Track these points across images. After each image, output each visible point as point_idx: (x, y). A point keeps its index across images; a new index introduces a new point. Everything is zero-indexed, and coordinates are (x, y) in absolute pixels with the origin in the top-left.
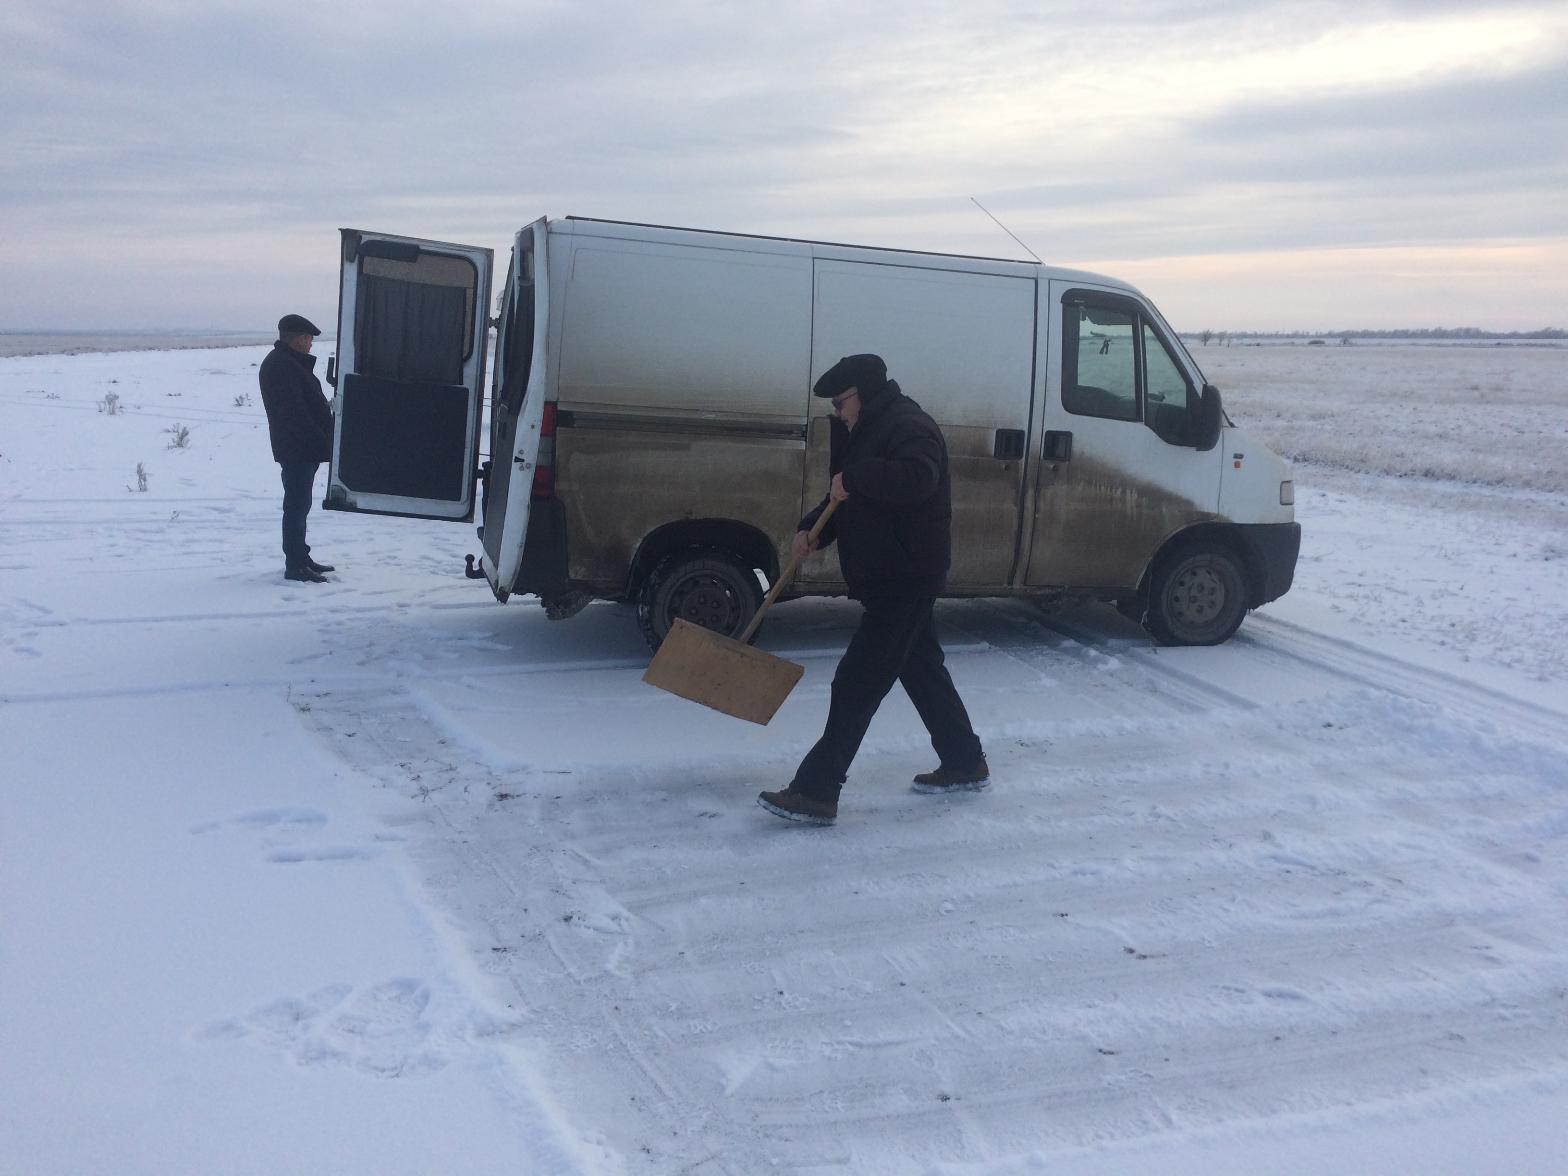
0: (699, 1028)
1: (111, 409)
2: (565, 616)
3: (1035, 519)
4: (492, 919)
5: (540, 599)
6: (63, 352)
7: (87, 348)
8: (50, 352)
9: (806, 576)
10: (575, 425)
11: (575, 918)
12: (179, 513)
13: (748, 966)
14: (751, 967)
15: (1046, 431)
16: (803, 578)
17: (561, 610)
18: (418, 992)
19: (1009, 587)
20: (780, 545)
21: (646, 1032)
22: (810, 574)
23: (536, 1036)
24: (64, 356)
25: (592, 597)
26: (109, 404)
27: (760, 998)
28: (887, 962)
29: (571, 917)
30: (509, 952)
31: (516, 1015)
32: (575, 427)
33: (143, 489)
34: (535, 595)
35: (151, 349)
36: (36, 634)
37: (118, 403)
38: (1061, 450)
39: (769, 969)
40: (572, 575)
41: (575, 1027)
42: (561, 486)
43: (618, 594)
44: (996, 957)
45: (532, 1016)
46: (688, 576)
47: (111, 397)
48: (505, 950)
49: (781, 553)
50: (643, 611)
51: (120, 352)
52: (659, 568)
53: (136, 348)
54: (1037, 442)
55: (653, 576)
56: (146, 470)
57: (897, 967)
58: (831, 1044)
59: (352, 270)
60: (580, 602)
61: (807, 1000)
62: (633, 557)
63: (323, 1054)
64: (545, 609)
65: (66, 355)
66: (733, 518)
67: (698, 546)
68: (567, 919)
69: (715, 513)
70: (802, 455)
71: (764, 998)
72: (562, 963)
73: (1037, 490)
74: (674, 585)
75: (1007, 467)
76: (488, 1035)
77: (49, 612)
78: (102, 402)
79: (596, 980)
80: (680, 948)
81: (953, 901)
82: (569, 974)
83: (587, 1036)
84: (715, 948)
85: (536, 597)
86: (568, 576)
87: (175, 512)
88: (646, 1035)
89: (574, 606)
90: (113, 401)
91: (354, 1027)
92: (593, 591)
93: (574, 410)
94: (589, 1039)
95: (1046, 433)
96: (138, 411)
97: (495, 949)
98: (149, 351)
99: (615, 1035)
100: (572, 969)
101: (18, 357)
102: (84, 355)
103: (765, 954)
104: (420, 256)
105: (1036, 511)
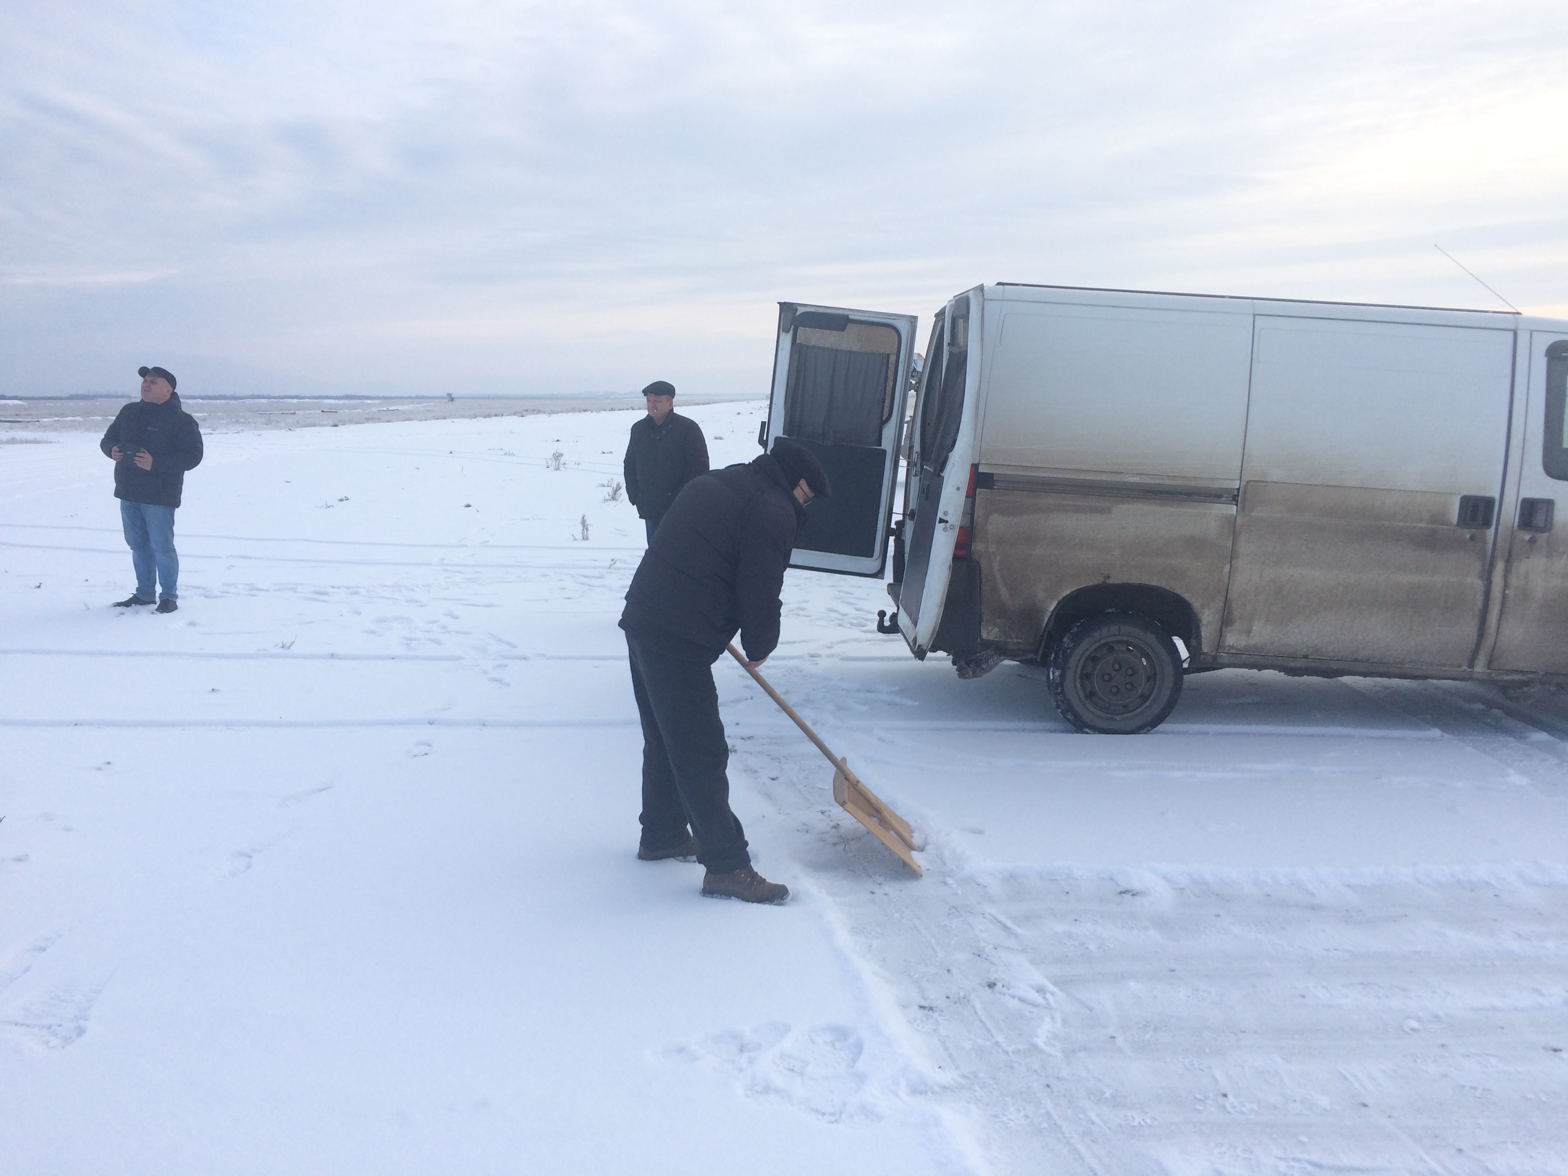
0: (1138, 1120)
1: (557, 465)
2: (975, 675)
3: (1504, 597)
4: (917, 976)
5: (951, 657)
6: (515, 414)
7: (534, 410)
8: (504, 414)
9: (1232, 647)
10: (995, 487)
11: (999, 985)
12: (616, 561)
13: (1186, 1061)
14: (1189, 1062)
15: (1521, 499)
16: (1227, 648)
17: (971, 669)
18: (851, 1040)
19: (1470, 670)
20: (1204, 613)
21: (1081, 1116)
22: (1235, 645)
23: (968, 1102)
24: (516, 417)
25: (1002, 658)
26: (556, 461)
27: (1201, 1097)
28: (1345, 1078)
29: (995, 984)
30: (936, 1012)
31: (947, 1077)
32: (994, 489)
33: (585, 538)
34: (947, 654)
35: (585, 411)
36: (506, 666)
37: (562, 460)
38: (1539, 520)
39: (1210, 1067)
40: (984, 635)
41: (1006, 1099)
42: (978, 547)
43: (1030, 656)
44: (1475, 1088)
45: (964, 1081)
46: (1103, 641)
47: (557, 455)
48: (931, 1009)
49: (1205, 622)
50: (1054, 674)
51: (560, 414)
52: (1072, 631)
53: (573, 410)
54: (1510, 512)
55: (1065, 640)
56: (588, 522)
57: (1357, 1085)
58: (1285, 1159)
59: (787, 340)
60: (991, 662)
61: (1255, 1107)
62: (1046, 620)
63: (767, 1089)
64: (956, 667)
65: (517, 417)
66: (1153, 583)
67: (1115, 611)
68: (991, 985)
69: (1135, 578)
70: (1231, 522)
71: (1207, 1098)
72: (989, 1031)
73: (1509, 562)
74: (1088, 649)
75: (1472, 538)
76: (921, 1093)
77: (515, 647)
78: (550, 459)
79: (1024, 1053)
80: (1111, 1031)
81: (1419, 1019)
82: (997, 1043)
83: (1019, 1111)
84: (1148, 1036)
85: (947, 655)
86: (980, 636)
87: (613, 560)
88: (1081, 1119)
89: (985, 666)
90: (559, 458)
91: (794, 1066)
92: (1002, 651)
93: (994, 472)
94: (1022, 1114)
95: (1522, 501)
96: (577, 466)
97: (921, 1007)
98: (584, 413)
99: (1048, 1113)
100: (1000, 1038)
101: (479, 418)
102: (532, 416)
103: (1204, 1050)
104: (849, 325)
105: (1506, 586)
